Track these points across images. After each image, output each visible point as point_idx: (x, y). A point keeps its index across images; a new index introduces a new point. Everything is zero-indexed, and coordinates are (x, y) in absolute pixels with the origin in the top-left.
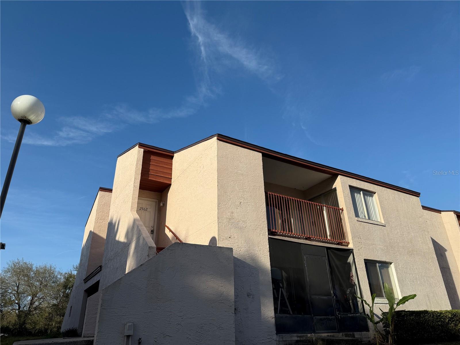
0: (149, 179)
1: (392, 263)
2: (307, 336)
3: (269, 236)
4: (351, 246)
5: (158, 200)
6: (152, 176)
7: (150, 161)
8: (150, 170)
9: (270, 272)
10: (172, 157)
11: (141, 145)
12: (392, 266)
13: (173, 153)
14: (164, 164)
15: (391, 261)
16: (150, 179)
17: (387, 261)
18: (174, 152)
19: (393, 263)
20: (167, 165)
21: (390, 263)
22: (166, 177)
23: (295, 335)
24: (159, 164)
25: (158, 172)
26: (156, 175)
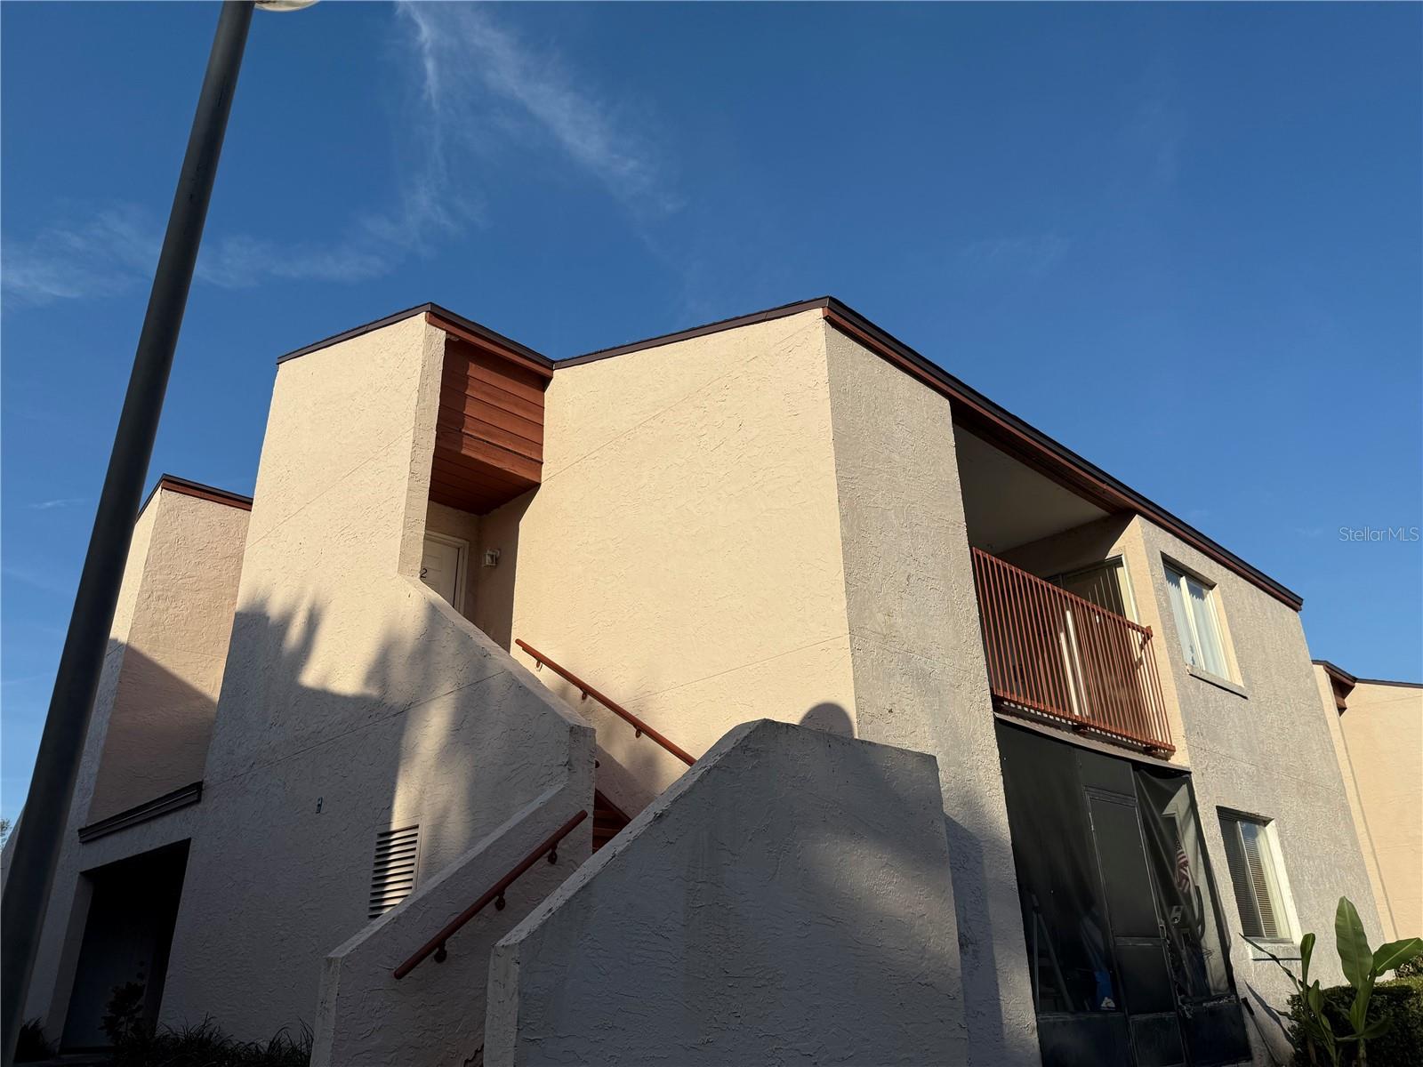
0: (464, 452)
1: (1271, 820)
3: (997, 715)
5: (466, 540)
6: (474, 444)
7: (466, 386)
8: (467, 419)
9: (1011, 851)
10: (543, 382)
11: (438, 316)
12: (1271, 829)
13: (551, 365)
14: (516, 405)
15: (1269, 816)
16: (465, 456)
17: (1263, 813)
18: (554, 362)
19: (1273, 823)
20: (525, 409)
21: (1264, 821)
22: (524, 456)
24: (499, 400)
25: (494, 430)
26: (487, 442)
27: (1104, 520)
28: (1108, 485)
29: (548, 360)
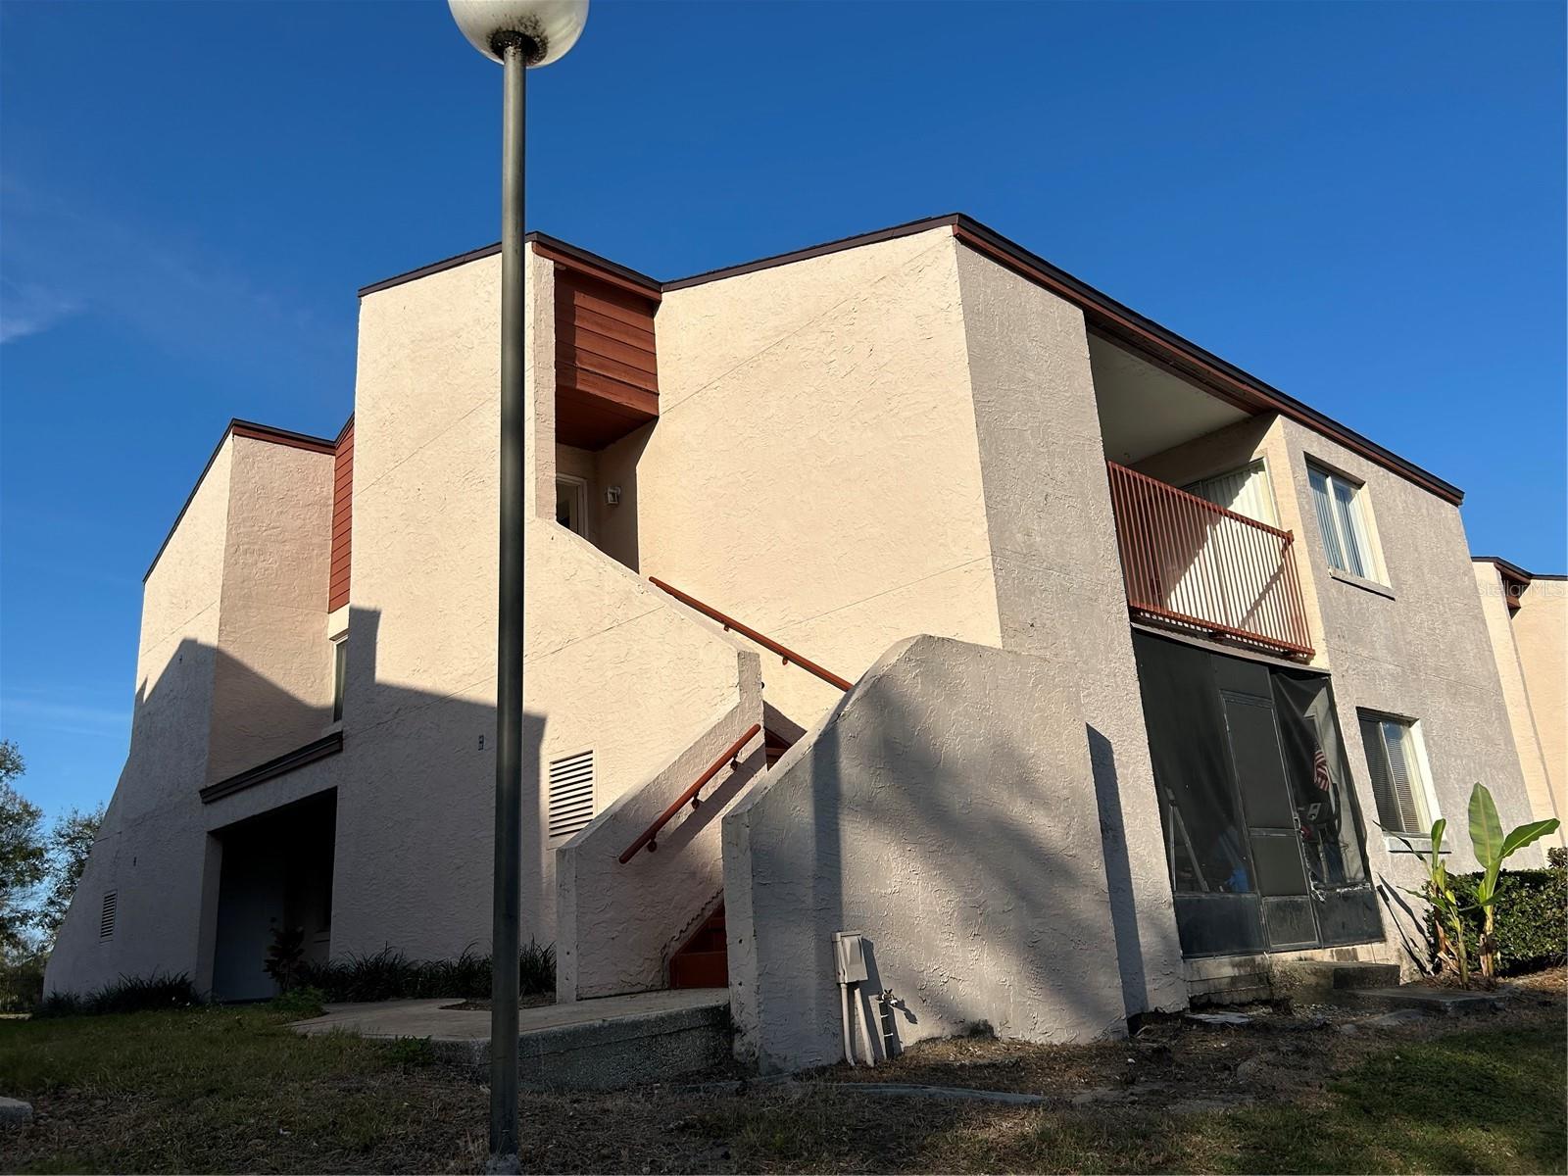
0: (578, 387)
1: (1417, 720)
2: (1254, 960)
3: (1134, 625)
4: (1318, 663)
5: (585, 478)
6: (591, 379)
7: (573, 316)
8: (578, 352)
10: (651, 307)
11: (544, 245)
12: (1416, 730)
13: (659, 287)
14: (627, 334)
15: (1414, 715)
16: (578, 390)
17: (1407, 714)
18: (661, 284)
19: (1418, 723)
20: (634, 336)
21: (1409, 722)
22: (640, 389)
23: (1226, 959)
24: (610, 329)
25: (607, 362)
26: (604, 376)
27: (1246, 421)
28: (1249, 385)
29: (656, 282)
